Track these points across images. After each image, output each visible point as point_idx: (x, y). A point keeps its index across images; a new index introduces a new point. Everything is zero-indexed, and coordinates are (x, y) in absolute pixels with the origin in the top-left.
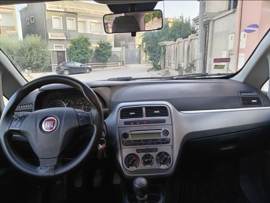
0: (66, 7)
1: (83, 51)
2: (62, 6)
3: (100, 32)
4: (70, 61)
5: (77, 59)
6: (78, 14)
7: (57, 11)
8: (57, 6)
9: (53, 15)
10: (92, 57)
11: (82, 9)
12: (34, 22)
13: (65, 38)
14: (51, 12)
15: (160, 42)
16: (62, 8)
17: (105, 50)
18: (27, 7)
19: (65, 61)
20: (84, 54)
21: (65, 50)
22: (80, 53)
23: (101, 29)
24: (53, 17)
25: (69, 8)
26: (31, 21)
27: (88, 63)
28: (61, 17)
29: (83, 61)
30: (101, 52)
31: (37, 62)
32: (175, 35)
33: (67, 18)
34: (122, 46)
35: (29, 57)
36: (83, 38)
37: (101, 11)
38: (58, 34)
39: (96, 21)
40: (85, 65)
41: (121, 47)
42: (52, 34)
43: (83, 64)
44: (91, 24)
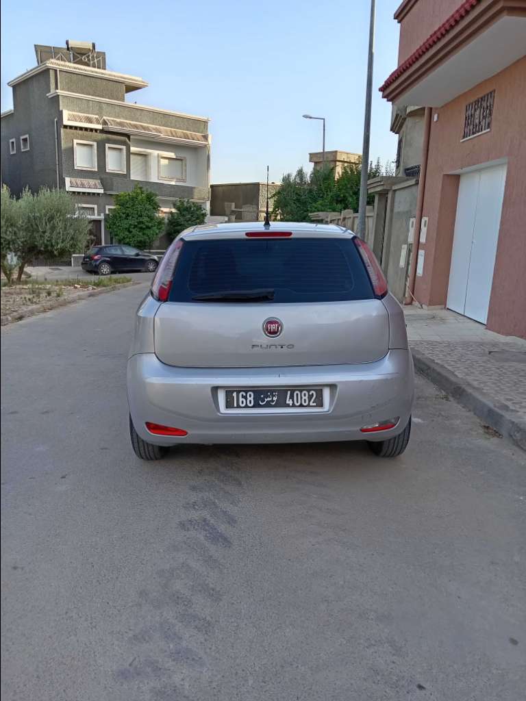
0: (105, 118)
1: (143, 223)
2: (97, 116)
3: (178, 180)
4: (112, 243)
5: (128, 240)
6: (131, 137)
7: (86, 129)
8: (86, 115)
9: (77, 138)
10: (160, 235)
11: (142, 126)
12: (28, 149)
13: (102, 191)
14: (73, 131)
15: (311, 212)
16: (98, 122)
17: (190, 222)
18: (13, 112)
19: (101, 244)
20: (144, 229)
21: (102, 217)
22: (135, 226)
23: (182, 173)
24: (76, 141)
25: (113, 123)
26: (22, 147)
27: (150, 249)
28: (95, 144)
29: (141, 245)
30: (180, 225)
31: (63, 245)
32: (344, 196)
33: (107, 145)
34: (228, 212)
35: (47, 234)
36: (142, 193)
37: (185, 131)
38: (85, 181)
39: (172, 155)
40: (144, 254)
41: (227, 216)
42: (73, 180)
43: (141, 250)
44: (159, 161)
